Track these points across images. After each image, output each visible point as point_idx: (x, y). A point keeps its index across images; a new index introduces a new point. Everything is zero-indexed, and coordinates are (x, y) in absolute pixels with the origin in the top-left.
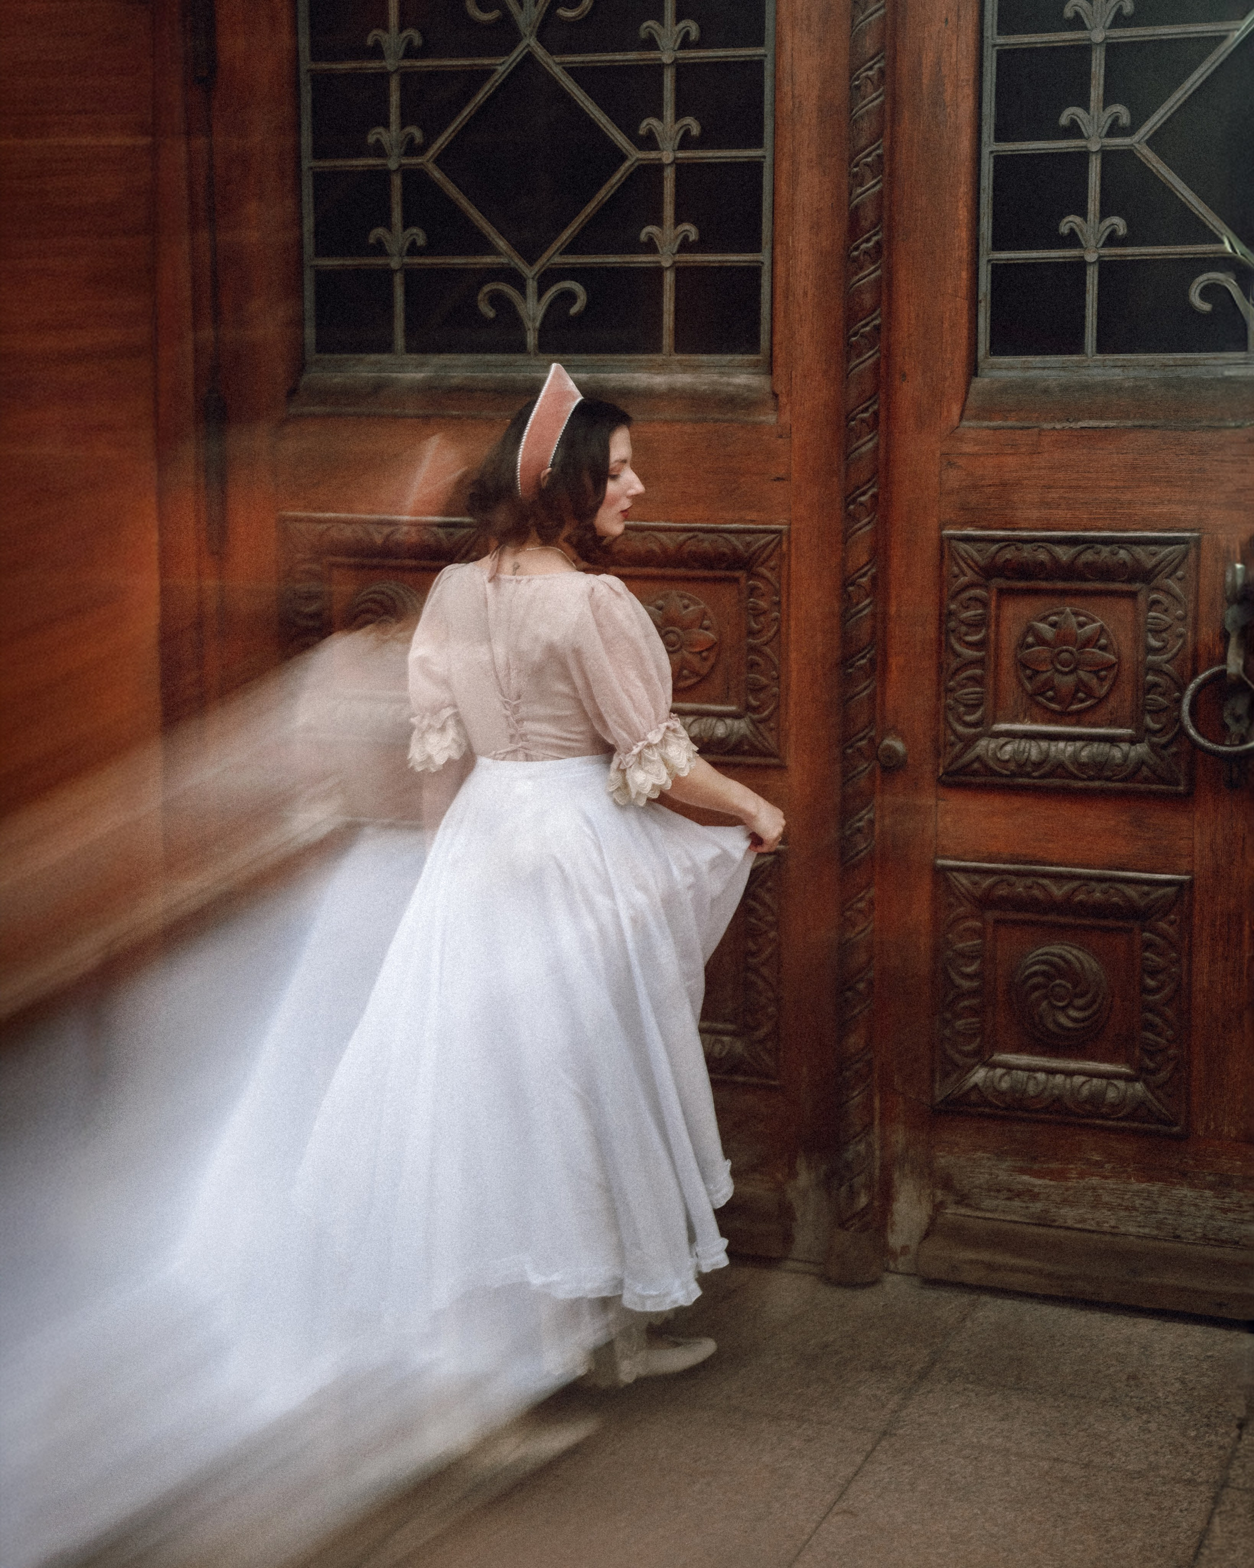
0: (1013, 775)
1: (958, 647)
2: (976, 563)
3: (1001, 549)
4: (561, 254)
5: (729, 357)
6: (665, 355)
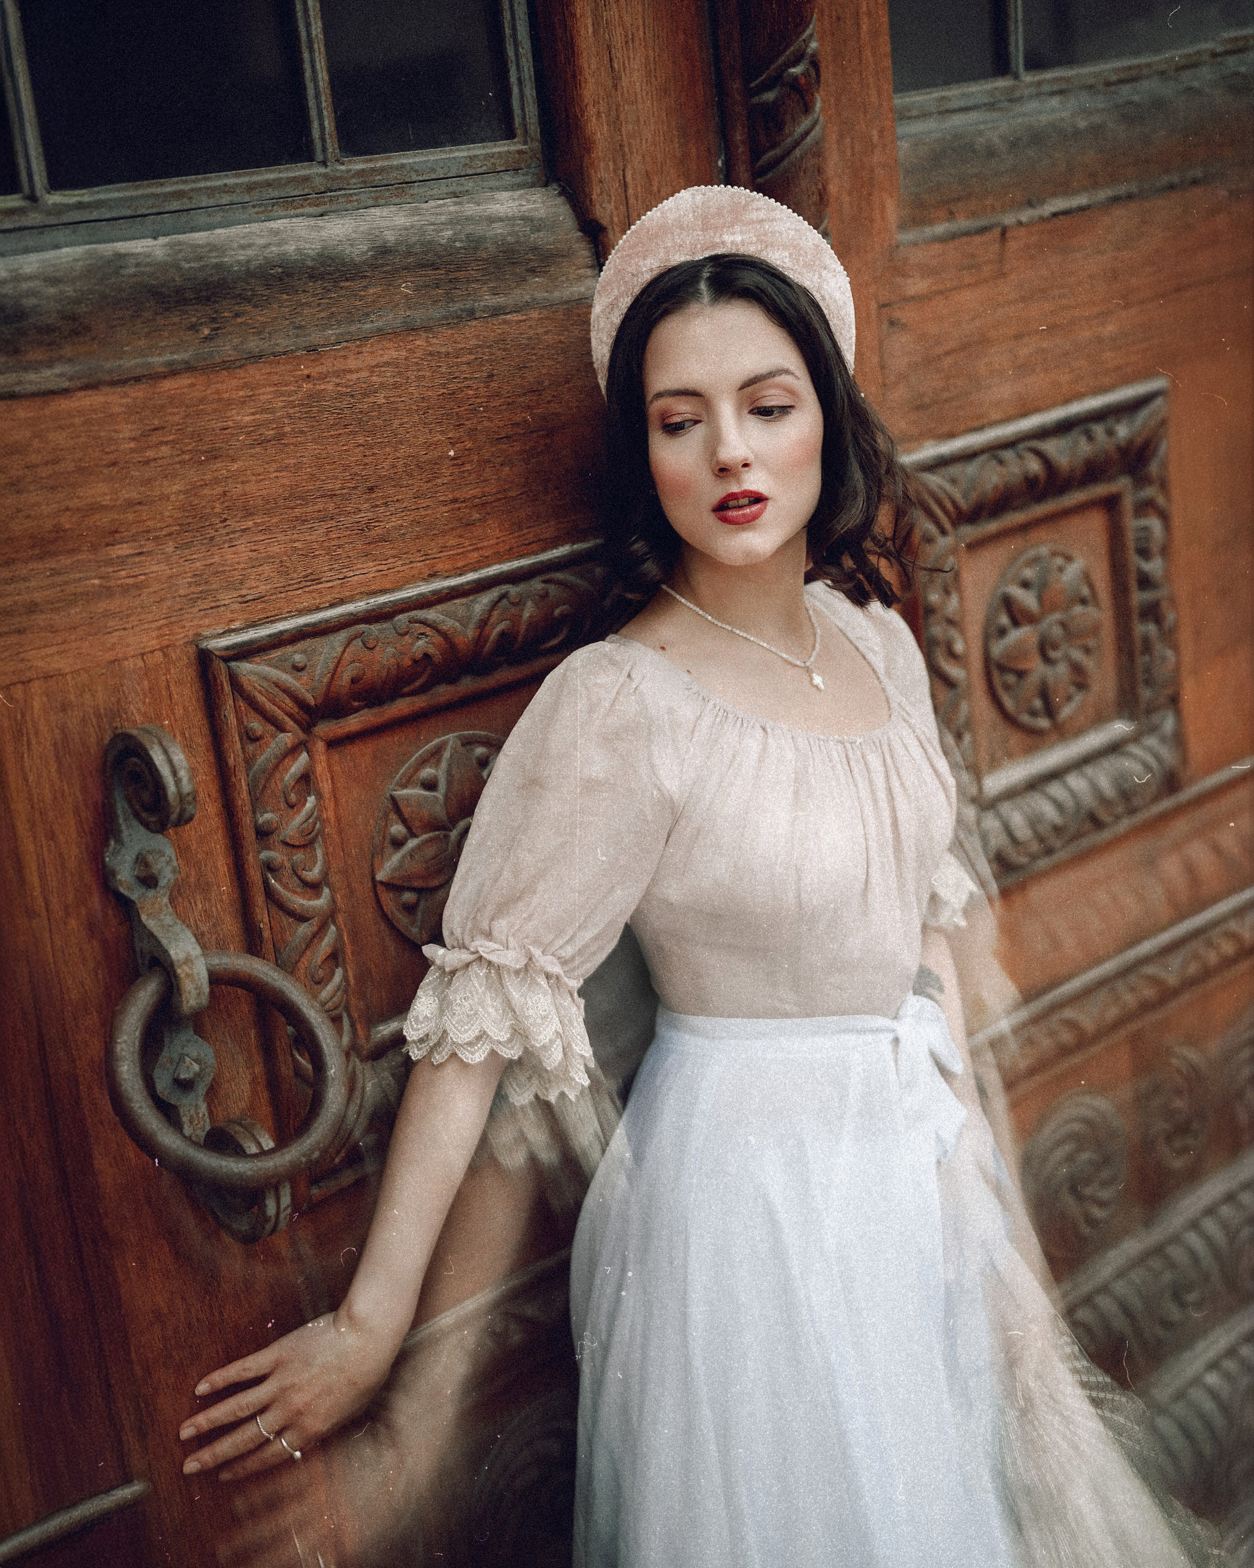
2: (955, 504)
5: (461, 153)
6: (324, 163)
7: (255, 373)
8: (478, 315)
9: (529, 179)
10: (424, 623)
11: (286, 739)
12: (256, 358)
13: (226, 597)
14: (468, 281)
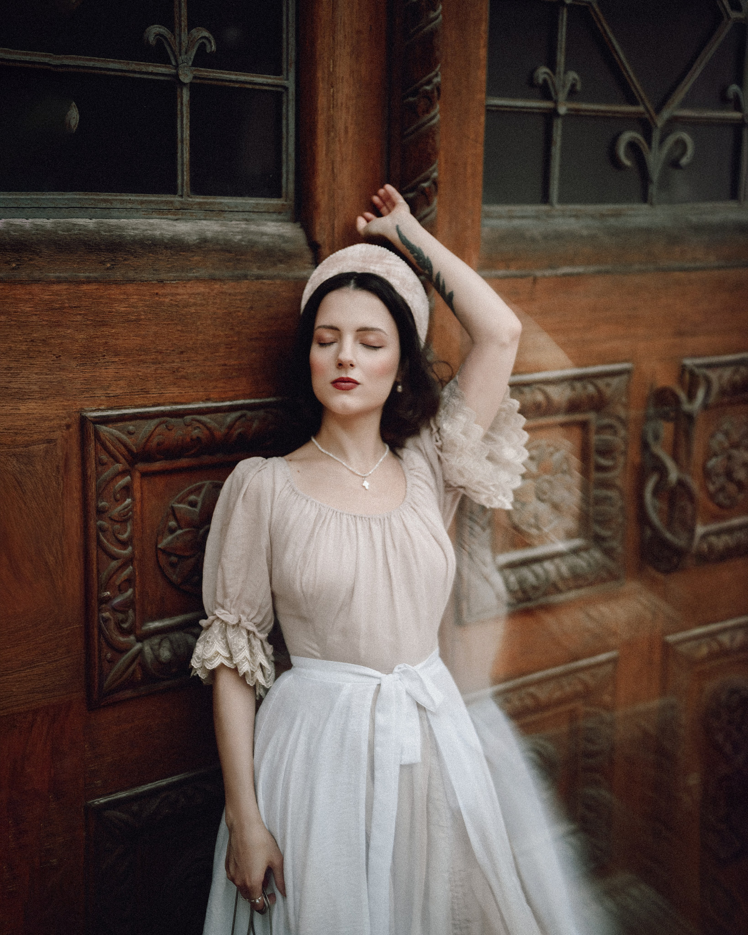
5: (252, 201)
6: (181, 196)
7: (130, 288)
8: (249, 277)
9: (286, 218)
10: (199, 421)
11: (119, 467)
12: (131, 281)
13: (99, 392)
14: (246, 261)
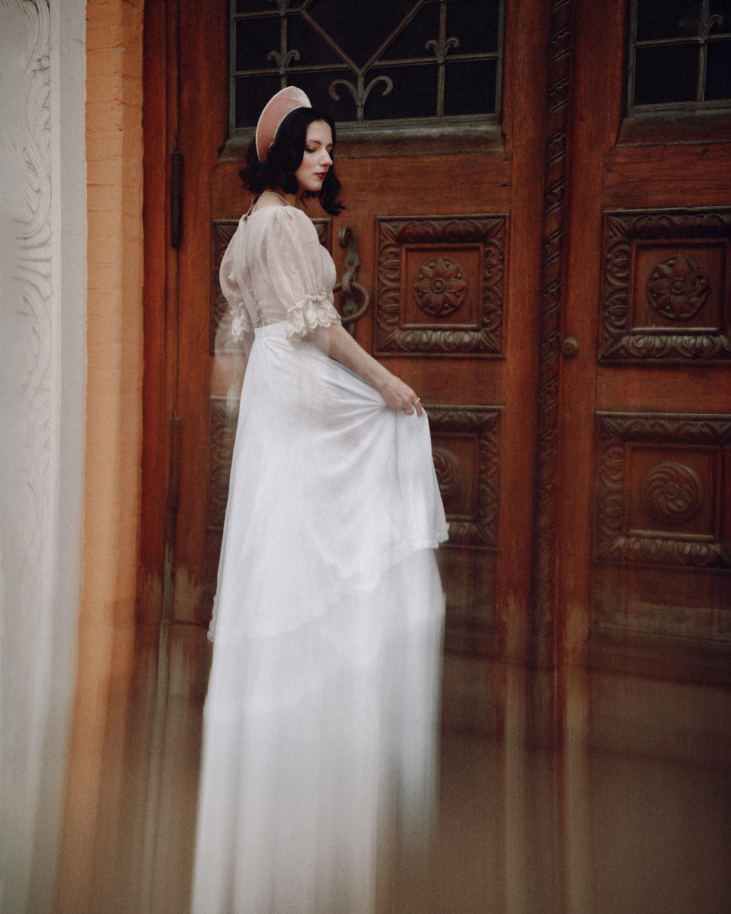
0: (644, 357)
1: (610, 279)
2: (623, 229)
3: (639, 220)
4: (379, 60)
5: (476, 116)
6: (438, 117)
8: (463, 153)
10: (430, 224)
14: (463, 145)
